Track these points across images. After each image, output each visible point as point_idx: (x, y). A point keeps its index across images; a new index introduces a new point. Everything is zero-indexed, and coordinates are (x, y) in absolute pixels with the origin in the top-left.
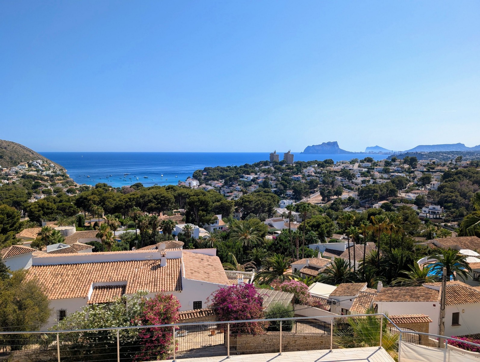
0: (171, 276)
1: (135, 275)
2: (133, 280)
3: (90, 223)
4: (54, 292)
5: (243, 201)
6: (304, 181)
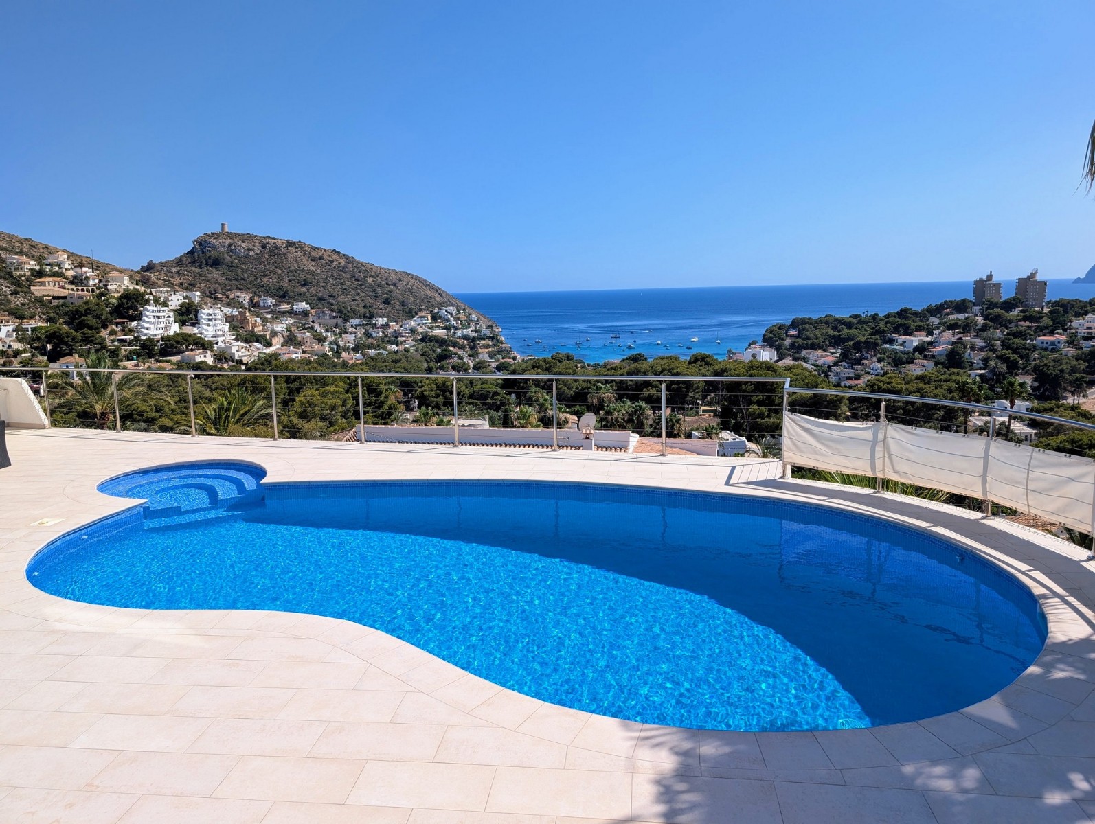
6: (1072, 351)
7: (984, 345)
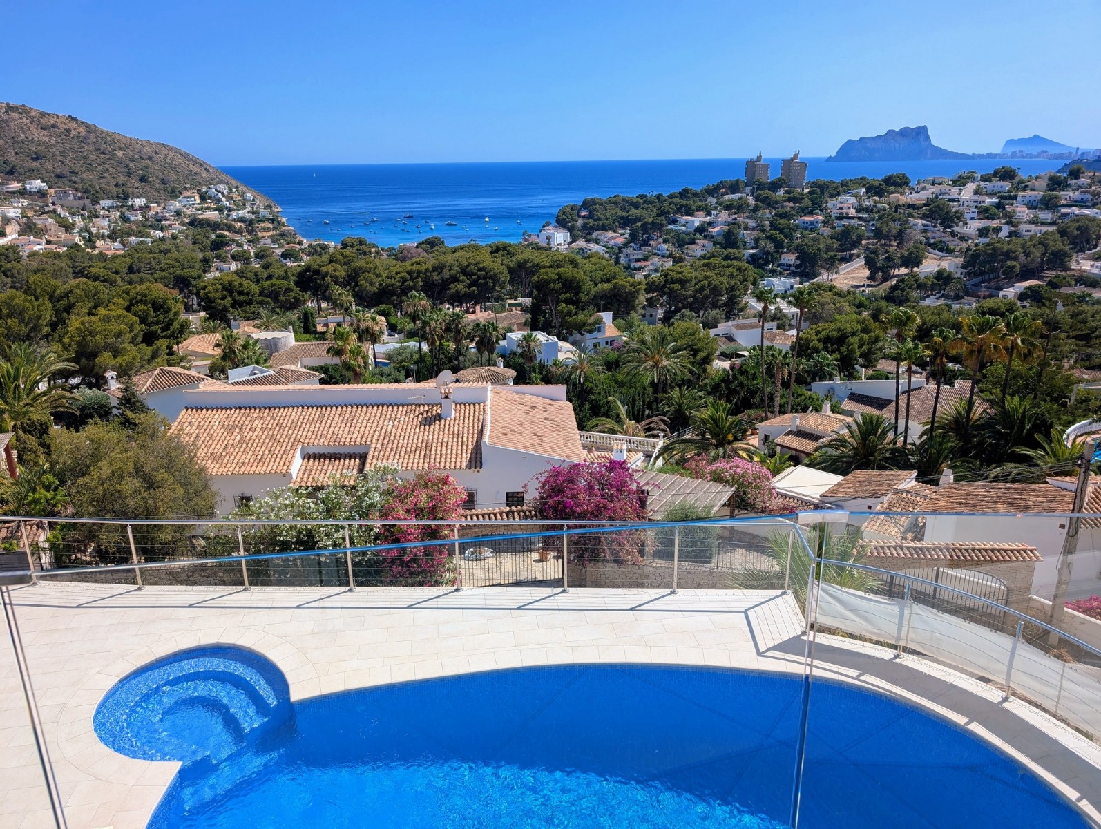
0: (460, 440)
1: (388, 434)
2: (383, 444)
3: (326, 325)
4: (225, 461)
5: (666, 281)
6: (827, 231)
7: (755, 225)
